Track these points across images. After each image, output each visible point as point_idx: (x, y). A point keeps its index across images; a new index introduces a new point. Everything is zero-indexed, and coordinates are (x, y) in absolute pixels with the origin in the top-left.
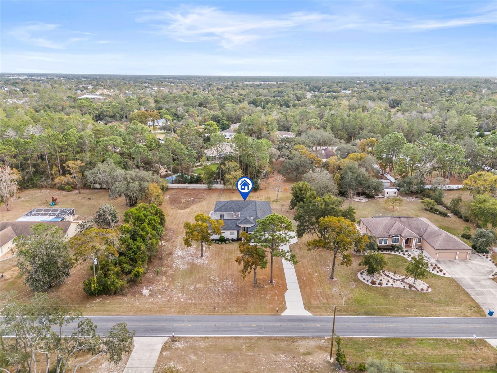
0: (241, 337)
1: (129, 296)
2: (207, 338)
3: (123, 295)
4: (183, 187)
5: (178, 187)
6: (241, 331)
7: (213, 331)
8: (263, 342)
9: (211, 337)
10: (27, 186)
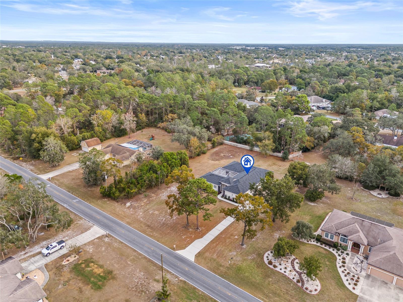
0: (137, 251)
1: (119, 203)
2: (122, 243)
3: (117, 202)
4: (234, 144)
5: (231, 144)
6: (141, 249)
7: (129, 241)
8: (144, 261)
9: (124, 244)
10: (152, 125)
